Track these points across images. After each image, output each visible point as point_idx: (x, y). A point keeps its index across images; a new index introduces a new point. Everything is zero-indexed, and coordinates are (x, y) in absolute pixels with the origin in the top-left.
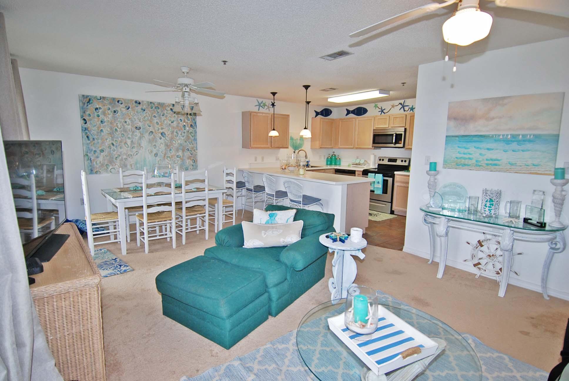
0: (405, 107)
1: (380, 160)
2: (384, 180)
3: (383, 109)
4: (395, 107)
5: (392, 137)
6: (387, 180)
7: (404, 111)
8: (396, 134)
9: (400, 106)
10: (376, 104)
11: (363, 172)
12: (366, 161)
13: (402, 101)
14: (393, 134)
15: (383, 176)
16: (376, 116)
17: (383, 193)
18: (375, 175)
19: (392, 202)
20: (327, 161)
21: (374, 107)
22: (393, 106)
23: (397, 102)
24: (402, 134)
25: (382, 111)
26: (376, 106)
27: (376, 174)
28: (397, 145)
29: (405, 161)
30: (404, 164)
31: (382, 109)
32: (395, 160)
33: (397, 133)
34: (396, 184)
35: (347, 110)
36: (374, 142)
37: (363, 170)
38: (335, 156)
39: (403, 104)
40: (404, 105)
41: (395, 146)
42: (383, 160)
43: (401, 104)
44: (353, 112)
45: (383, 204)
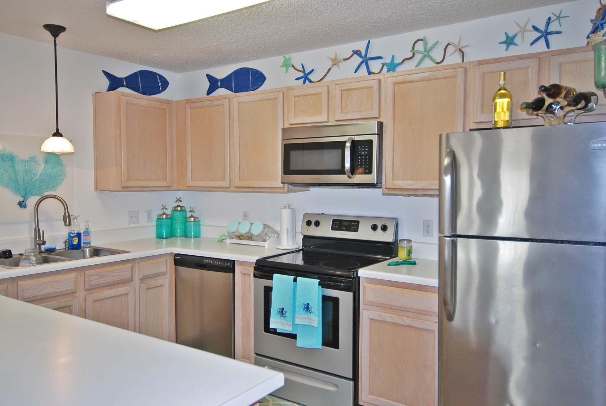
0: (371, 63)
1: (309, 223)
2: (325, 298)
3: (307, 72)
4: (343, 65)
5: (339, 151)
6: (336, 301)
7: (370, 73)
8: (353, 143)
9: (357, 60)
10: (287, 56)
11: (255, 269)
12: (269, 227)
13: (361, 46)
14: (345, 142)
15: (320, 284)
16: (289, 89)
17: (324, 344)
18: (295, 280)
19: (355, 378)
20: (159, 226)
21: (283, 66)
22: (335, 62)
23: (345, 49)
24: (371, 142)
25: (306, 77)
26: (287, 65)
27: (299, 279)
28: (359, 178)
29: (384, 228)
30: (379, 236)
31: (304, 71)
32: (353, 225)
33: (357, 138)
34: (365, 315)
35: (209, 77)
36: (287, 170)
37: (258, 261)
38: (183, 209)
39: (363, 54)
40: (368, 56)
41: (351, 181)
42: (317, 224)
43: (357, 53)
44: (226, 83)
45: (326, 382)
